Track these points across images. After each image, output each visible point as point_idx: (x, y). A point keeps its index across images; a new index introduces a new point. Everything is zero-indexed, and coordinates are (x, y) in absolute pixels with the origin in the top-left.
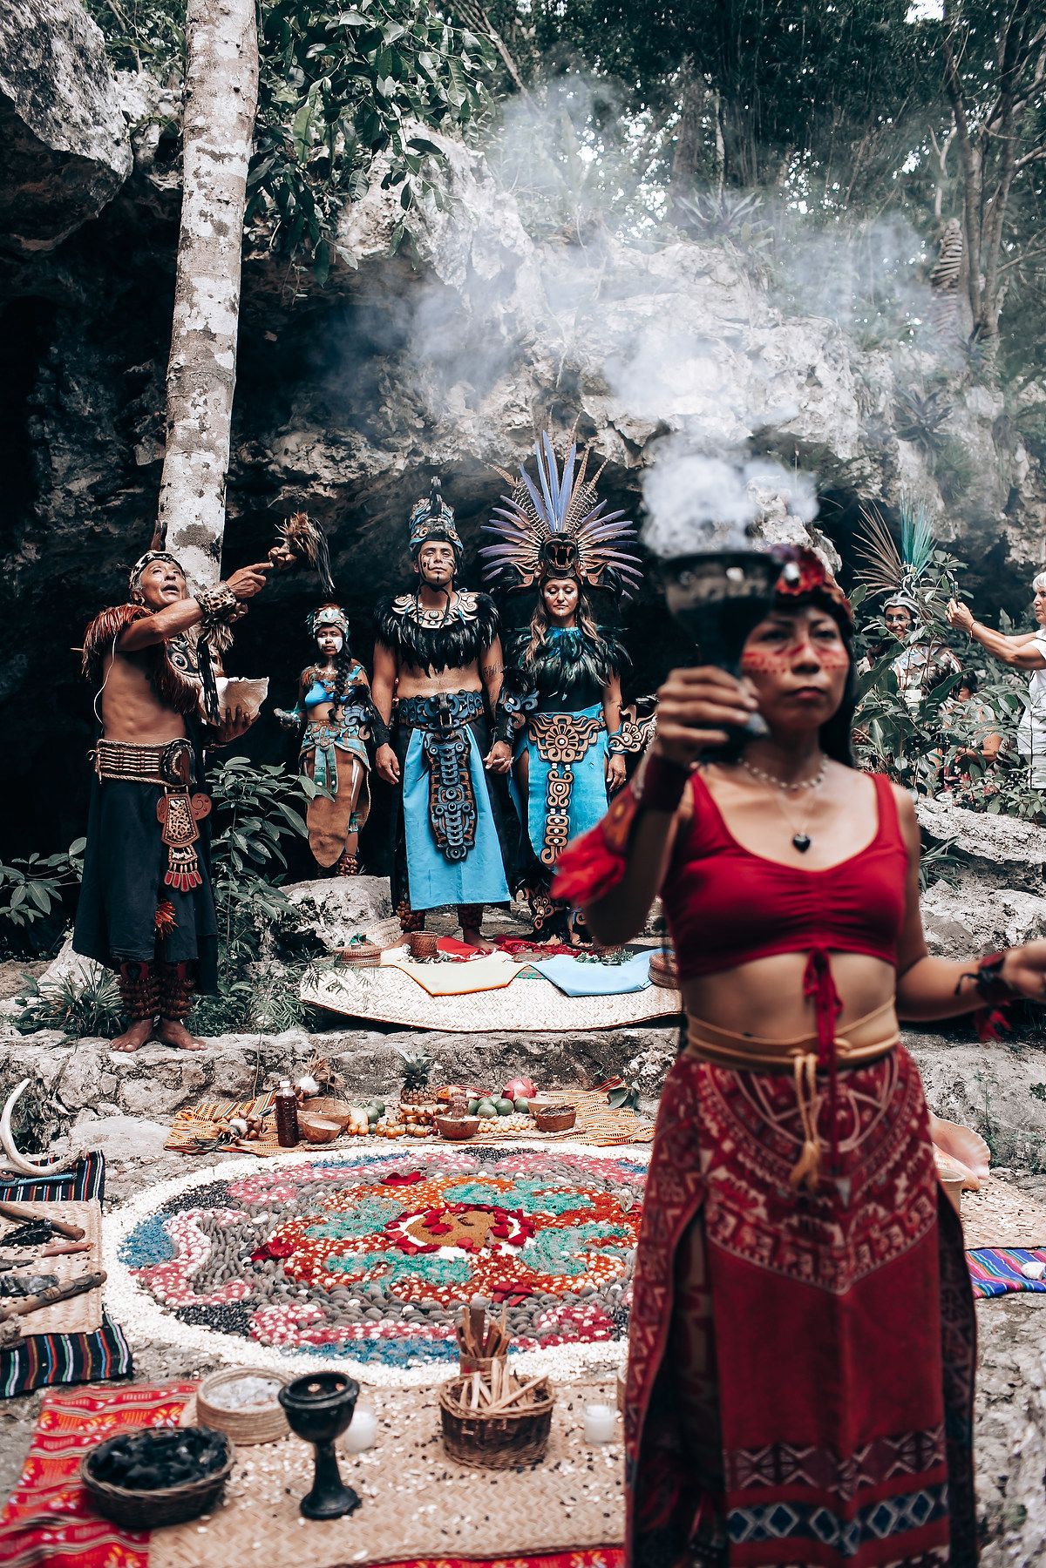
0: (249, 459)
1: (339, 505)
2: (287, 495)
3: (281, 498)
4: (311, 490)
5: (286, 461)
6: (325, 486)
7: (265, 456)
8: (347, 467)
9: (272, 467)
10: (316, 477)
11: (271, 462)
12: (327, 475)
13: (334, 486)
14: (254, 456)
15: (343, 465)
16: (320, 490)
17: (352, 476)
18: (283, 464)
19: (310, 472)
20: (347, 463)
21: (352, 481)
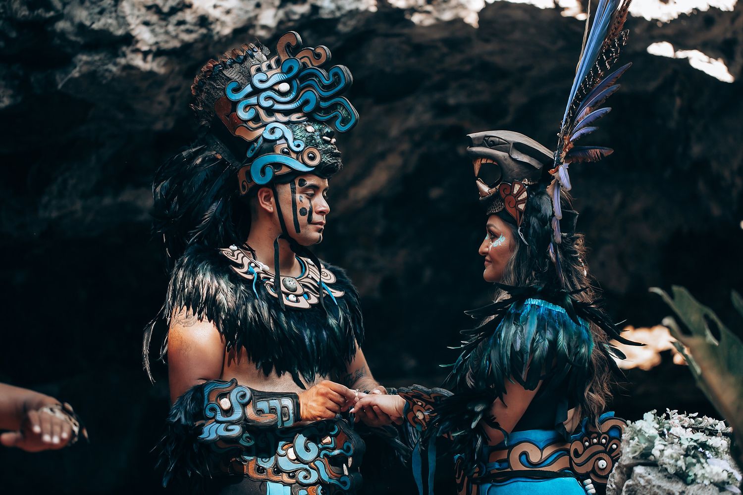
0: (24, 12)
1: (171, 83)
2: (85, 69)
3: (75, 73)
4: (123, 61)
5: (82, 15)
6: (145, 54)
7: (49, 7)
8: (181, 23)
9: (61, 25)
10: (129, 39)
11: (60, 17)
12: (145, 37)
13: (158, 53)
14: (32, 7)
15: (174, 19)
16: (138, 61)
17: (187, 38)
18: (77, 20)
19: (120, 32)
20: (179, 16)
21: (186, 46)
